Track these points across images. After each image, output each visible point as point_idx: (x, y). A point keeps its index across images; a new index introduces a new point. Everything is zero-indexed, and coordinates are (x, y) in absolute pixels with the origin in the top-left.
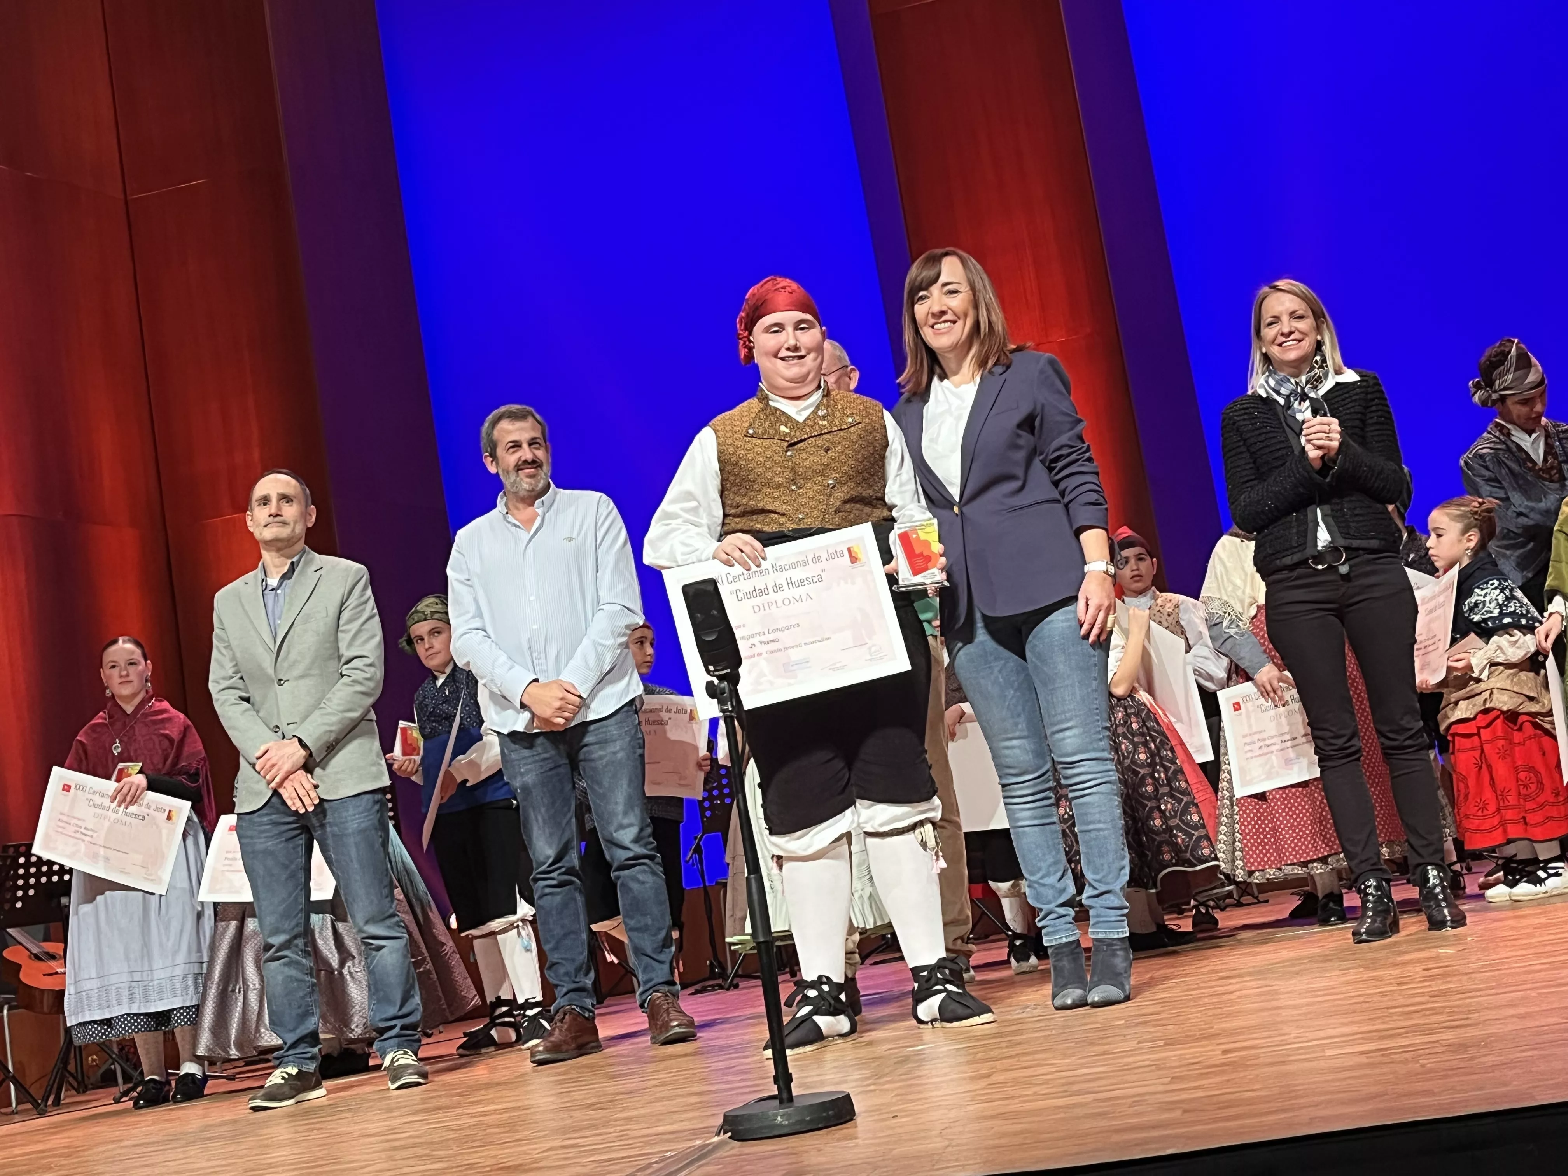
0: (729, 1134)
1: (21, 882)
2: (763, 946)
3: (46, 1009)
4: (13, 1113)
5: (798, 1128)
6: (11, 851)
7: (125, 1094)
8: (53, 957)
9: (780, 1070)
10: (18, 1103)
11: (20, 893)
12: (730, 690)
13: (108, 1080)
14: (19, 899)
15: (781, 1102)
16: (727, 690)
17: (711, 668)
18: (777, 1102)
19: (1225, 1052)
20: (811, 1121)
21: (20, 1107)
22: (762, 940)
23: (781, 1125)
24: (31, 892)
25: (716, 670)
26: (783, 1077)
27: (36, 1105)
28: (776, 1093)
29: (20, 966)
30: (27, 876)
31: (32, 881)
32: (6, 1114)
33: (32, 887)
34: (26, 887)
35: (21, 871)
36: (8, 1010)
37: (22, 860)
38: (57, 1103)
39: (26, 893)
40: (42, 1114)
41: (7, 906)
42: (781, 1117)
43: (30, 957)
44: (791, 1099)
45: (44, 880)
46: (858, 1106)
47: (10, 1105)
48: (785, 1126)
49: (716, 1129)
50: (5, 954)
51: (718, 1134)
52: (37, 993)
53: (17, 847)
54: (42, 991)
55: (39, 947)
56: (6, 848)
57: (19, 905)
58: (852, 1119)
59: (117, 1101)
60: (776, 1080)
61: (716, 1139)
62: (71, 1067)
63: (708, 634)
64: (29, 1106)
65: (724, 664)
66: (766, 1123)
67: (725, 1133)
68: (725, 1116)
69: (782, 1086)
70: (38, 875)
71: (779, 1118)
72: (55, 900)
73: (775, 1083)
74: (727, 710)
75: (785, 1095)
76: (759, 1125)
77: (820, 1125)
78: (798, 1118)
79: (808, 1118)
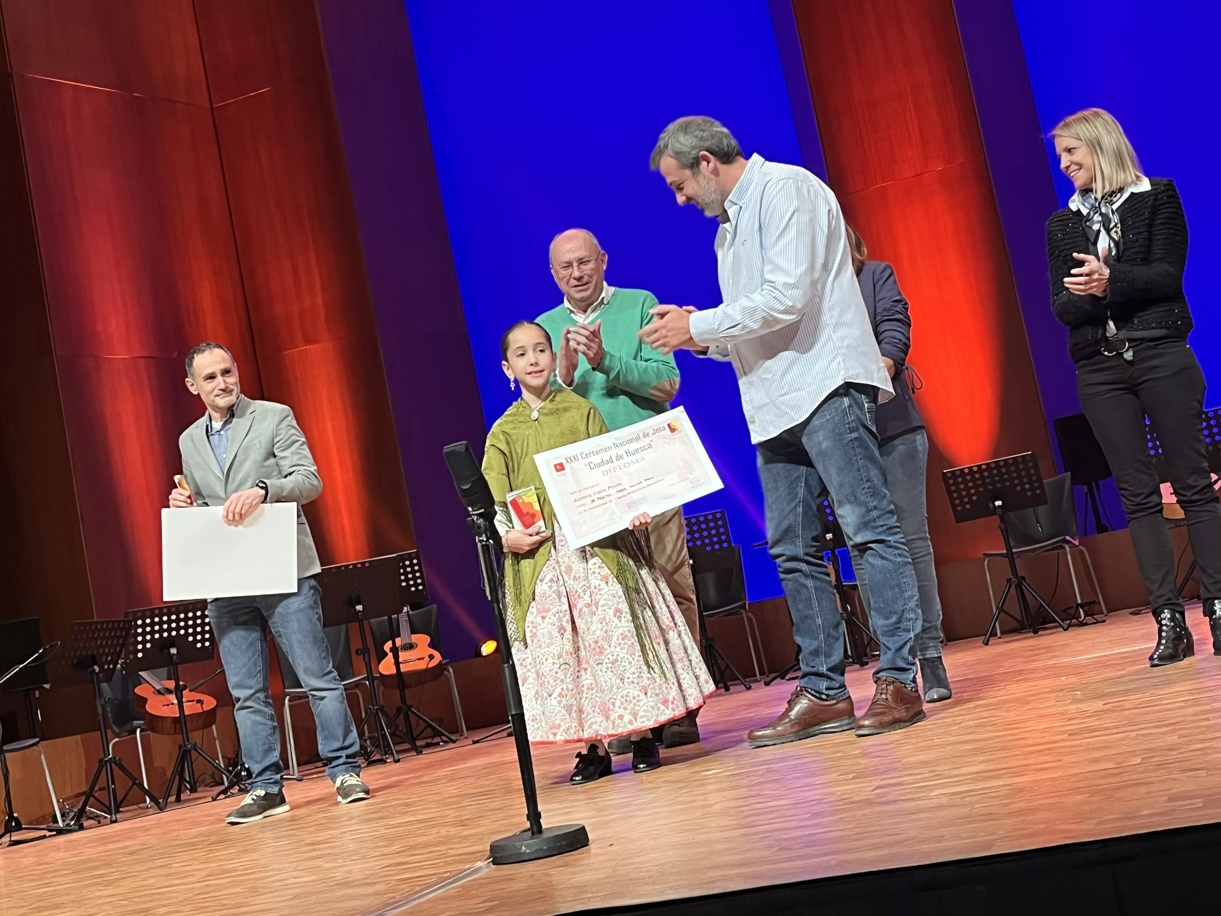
1: (140, 639)
3: (168, 731)
4: (146, 808)
5: (537, 855)
6: (131, 616)
7: (221, 794)
8: (170, 692)
9: (532, 810)
11: (140, 647)
12: (485, 526)
14: (140, 651)
15: (533, 834)
16: (482, 525)
17: (470, 509)
18: (527, 835)
20: (548, 849)
21: (152, 804)
23: (524, 853)
24: (148, 645)
25: (473, 511)
26: (534, 816)
27: (157, 804)
28: (529, 827)
29: (145, 700)
30: (144, 634)
31: (148, 637)
32: (141, 810)
33: (148, 641)
34: (144, 642)
35: (140, 630)
36: (141, 732)
37: (139, 622)
38: (178, 800)
39: (144, 646)
40: (162, 810)
41: (131, 656)
42: (525, 847)
43: (154, 692)
44: (540, 831)
45: (157, 636)
46: (592, 835)
47: (145, 802)
48: (527, 854)
49: (482, 855)
50: (136, 690)
51: (486, 859)
52: (159, 720)
53: (135, 613)
54: (163, 717)
55: (161, 684)
56: (127, 614)
57: (140, 655)
58: (587, 845)
59: (214, 799)
60: (528, 817)
62: (186, 775)
63: (464, 484)
65: (479, 505)
66: (513, 852)
67: (489, 858)
68: (491, 846)
69: (533, 822)
70: (152, 633)
71: (523, 848)
72: (166, 651)
73: (528, 820)
74: (483, 541)
75: (535, 829)
76: (510, 853)
77: (555, 853)
78: (538, 848)
79: (545, 848)
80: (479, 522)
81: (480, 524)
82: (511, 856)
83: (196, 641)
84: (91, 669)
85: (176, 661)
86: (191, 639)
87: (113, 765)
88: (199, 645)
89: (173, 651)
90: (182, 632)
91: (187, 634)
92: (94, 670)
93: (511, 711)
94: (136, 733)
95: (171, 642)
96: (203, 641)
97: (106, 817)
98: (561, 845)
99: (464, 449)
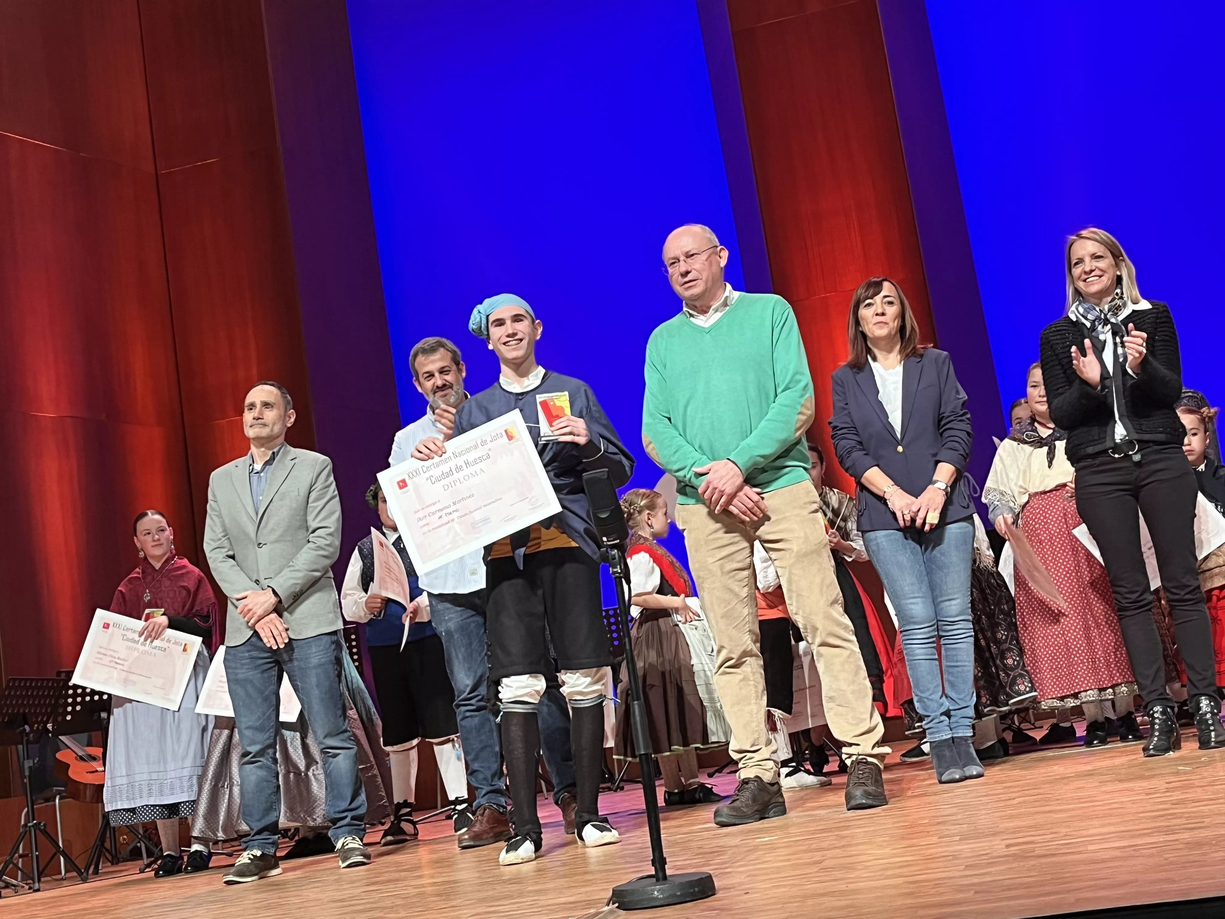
0: (617, 905)
1: (70, 700)
2: (643, 757)
3: (88, 799)
4: (62, 879)
5: (670, 901)
6: (63, 676)
7: (148, 865)
8: (94, 759)
9: (657, 854)
10: (66, 872)
11: (69, 709)
12: (619, 556)
13: (136, 854)
14: (69, 713)
15: (658, 880)
16: (617, 556)
17: (605, 539)
18: (654, 880)
19: (1008, 846)
20: (681, 895)
21: (68, 875)
22: (643, 752)
23: (657, 899)
24: (78, 708)
25: (608, 541)
26: (659, 861)
27: (80, 874)
28: (654, 873)
29: (68, 766)
30: (75, 695)
31: (79, 699)
32: (56, 880)
33: (78, 704)
34: (74, 704)
35: (71, 692)
36: (60, 799)
38: (96, 872)
39: (74, 709)
40: (85, 881)
41: (60, 719)
42: (657, 892)
43: (76, 758)
44: (665, 877)
45: (88, 698)
46: (717, 884)
47: (61, 873)
48: (661, 899)
49: (606, 901)
50: (58, 755)
51: (608, 905)
52: (82, 787)
53: (67, 673)
54: (86, 785)
55: (83, 751)
56: (59, 673)
57: (69, 718)
58: (714, 894)
59: (142, 871)
60: (653, 862)
61: (606, 908)
62: (107, 844)
63: (602, 512)
64: (75, 874)
65: (615, 536)
66: (645, 897)
67: (613, 904)
68: (613, 890)
69: (658, 867)
70: (83, 695)
71: (656, 893)
72: (97, 714)
73: (653, 866)
74: (617, 572)
75: (660, 875)
76: (641, 898)
77: (688, 899)
78: (670, 892)
79: (679, 893)
80: (613, 553)
81: (614, 555)
82: (642, 900)
84: (22, 728)
87: (37, 831)
89: (104, 715)
92: (25, 730)
93: (639, 750)
94: (55, 800)
95: (102, 706)
97: (23, 887)
98: (694, 891)
99: (606, 477)
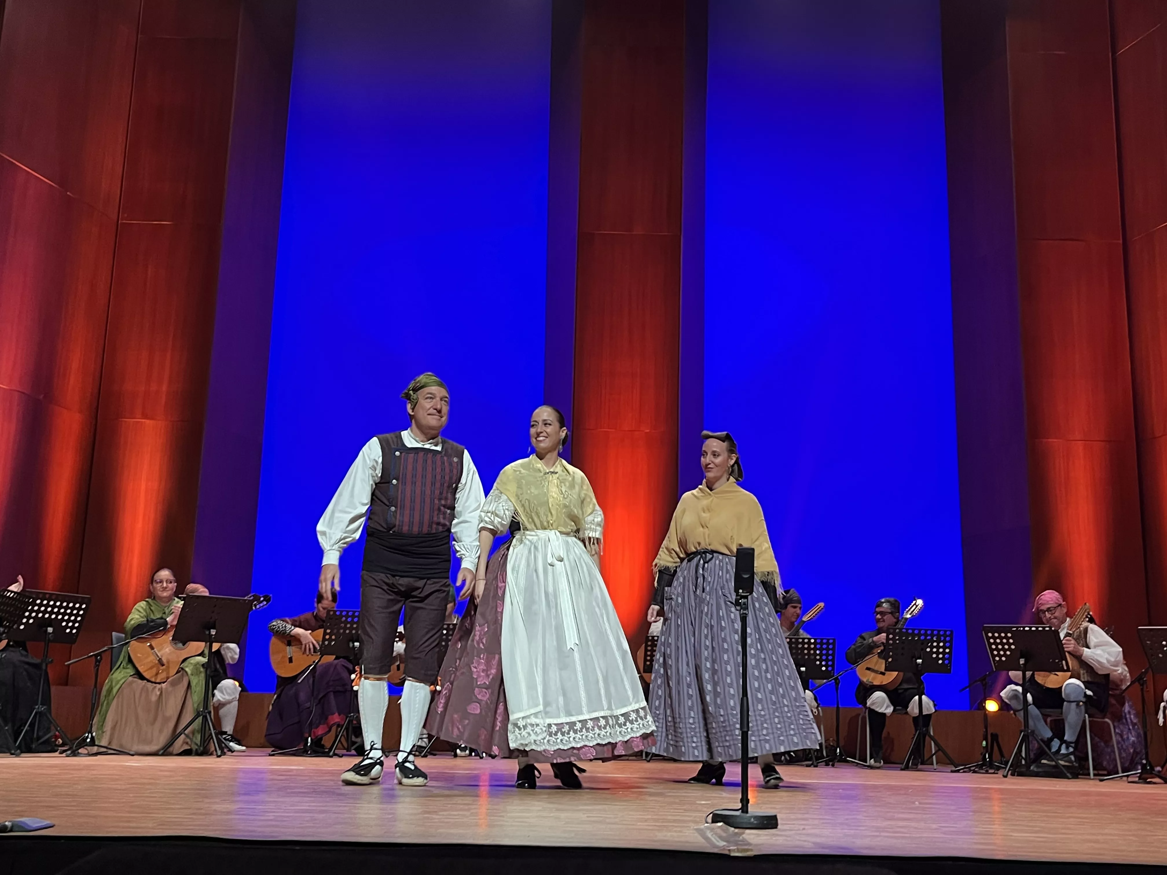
0: (722, 823)
5: (760, 826)
11: (24, 620)
14: (23, 624)
17: (741, 591)
24: (31, 621)
25: (743, 592)
26: (745, 802)
28: (741, 807)
31: (34, 614)
34: (29, 617)
39: (28, 621)
45: (40, 615)
46: (778, 820)
48: (755, 824)
51: (712, 823)
57: (22, 627)
60: (742, 801)
61: (715, 825)
63: (745, 574)
68: (712, 814)
69: (743, 804)
70: (38, 612)
72: (44, 629)
75: (744, 809)
83: (67, 627)
85: (51, 639)
86: (64, 624)
88: (68, 631)
89: (50, 630)
90: (60, 617)
91: (63, 620)
95: (50, 622)
96: (72, 628)
